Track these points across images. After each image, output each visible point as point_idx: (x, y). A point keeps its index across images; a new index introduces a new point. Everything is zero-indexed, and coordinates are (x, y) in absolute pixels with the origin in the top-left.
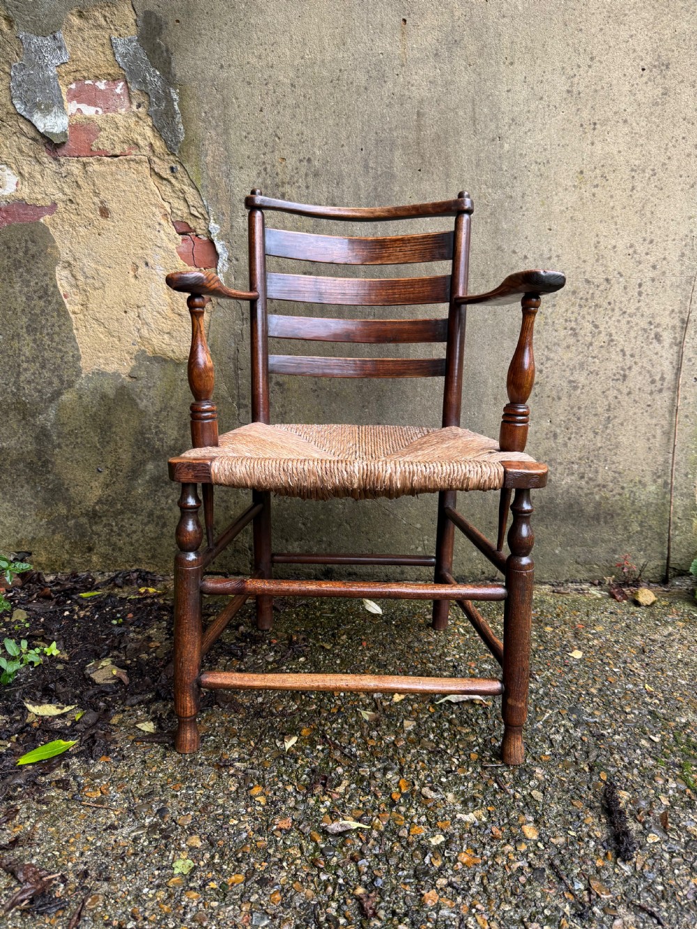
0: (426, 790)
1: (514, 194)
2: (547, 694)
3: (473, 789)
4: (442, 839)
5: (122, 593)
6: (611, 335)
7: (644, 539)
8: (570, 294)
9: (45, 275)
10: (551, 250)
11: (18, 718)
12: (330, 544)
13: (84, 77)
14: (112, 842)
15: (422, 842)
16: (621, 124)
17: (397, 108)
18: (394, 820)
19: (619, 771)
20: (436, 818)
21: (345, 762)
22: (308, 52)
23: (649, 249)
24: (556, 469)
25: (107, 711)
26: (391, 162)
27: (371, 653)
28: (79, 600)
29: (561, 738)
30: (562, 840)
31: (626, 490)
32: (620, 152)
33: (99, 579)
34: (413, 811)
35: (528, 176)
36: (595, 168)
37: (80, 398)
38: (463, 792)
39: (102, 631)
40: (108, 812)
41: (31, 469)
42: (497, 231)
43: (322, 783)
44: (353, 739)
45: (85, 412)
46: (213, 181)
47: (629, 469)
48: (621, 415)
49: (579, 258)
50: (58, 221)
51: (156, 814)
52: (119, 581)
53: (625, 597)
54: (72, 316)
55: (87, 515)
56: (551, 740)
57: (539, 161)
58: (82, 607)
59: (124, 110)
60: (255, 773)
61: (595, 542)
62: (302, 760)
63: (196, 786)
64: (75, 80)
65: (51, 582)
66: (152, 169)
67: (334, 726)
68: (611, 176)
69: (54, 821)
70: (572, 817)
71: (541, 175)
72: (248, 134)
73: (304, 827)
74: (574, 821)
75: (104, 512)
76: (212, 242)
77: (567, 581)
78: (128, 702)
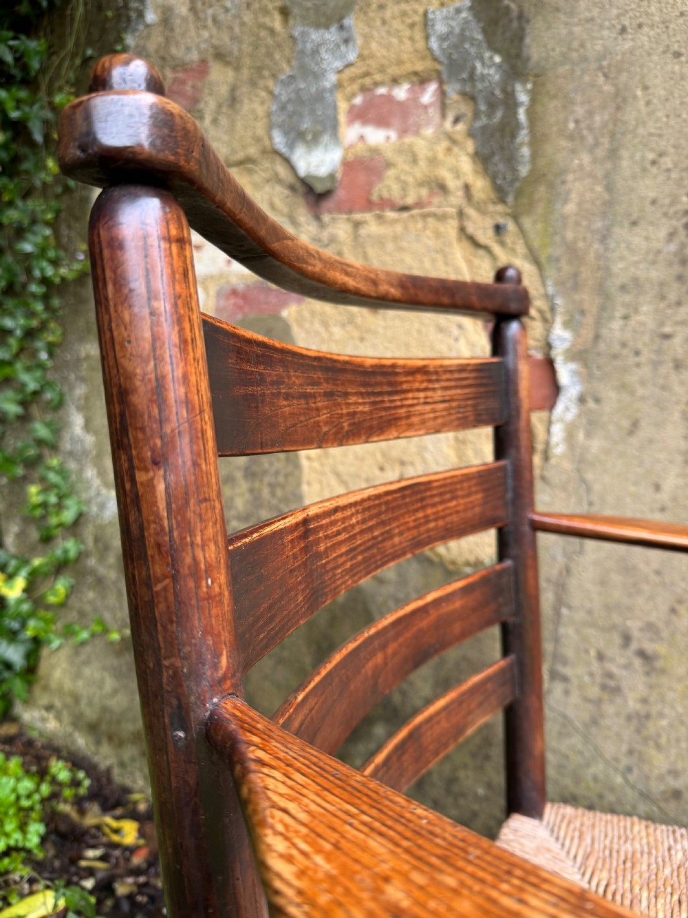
13: (376, 84)
46: (571, 249)
50: (308, 316)
59: (431, 130)
64: (362, 90)
66: (462, 230)
76: (550, 363)
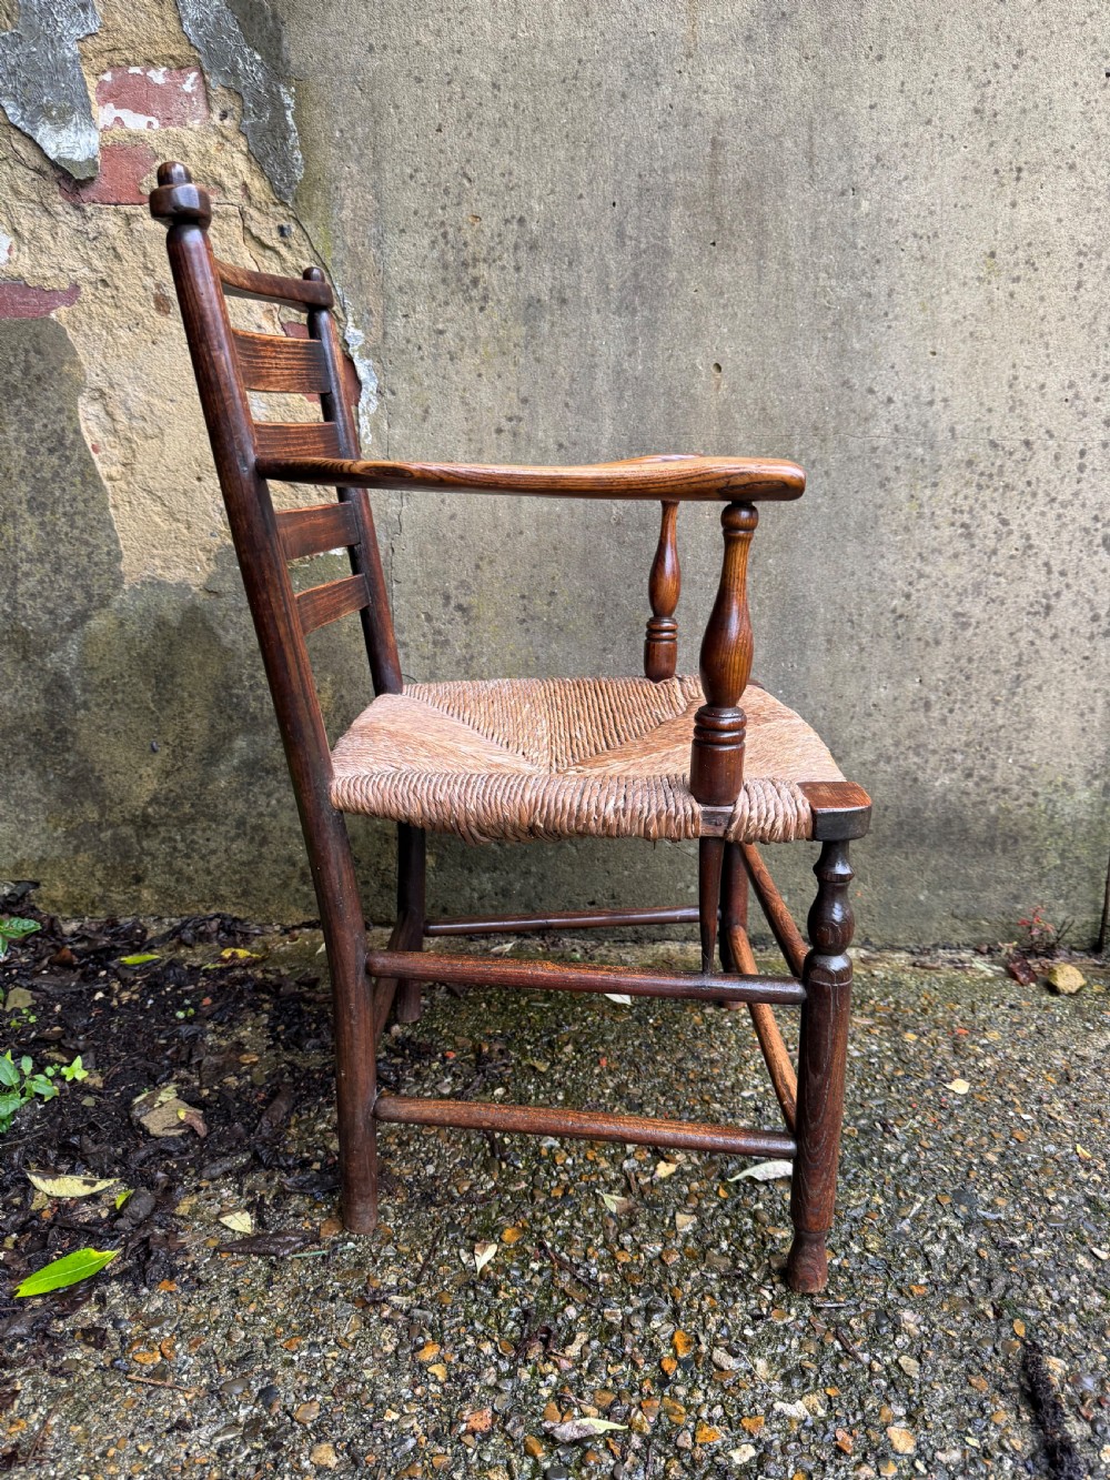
0: (720, 1355)
1: (874, 290)
2: (914, 1164)
3: (800, 1352)
4: (751, 1452)
5: (195, 957)
6: (1028, 538)
7: (1066, 879)
8: (963, 465)
9: (60, 411)
10: (933, 389)
11: (17, 1201)
12: (542, 878)
13: (128, 63)
14: (182, 1456)
15: (718, 1459)
16: (1064, 172)
17: (677, 131)
18: (668, 1412)
19: (1044, 1318)
20: (740, 1411)
21: (579, 1295)
22: (523, 26)
23: (1100, 390)
24: (927, 762)
25: (169, 1189)
26: (664, 228)
27: (616, 1080)
28: (120, 971)
29: (943, 1252)
30: (956, 1455)
31: (1041, 797)
32: (1060, 220)
33: (154, 930)
34: (700, 1394)
35: (900, 259)
36: (1017, 248)
37: (122, 625)
38: (783, 1358)
39: (160, 1032)
40: (174, 1396)
41: (37, 744)
42: (842, 353)
43: (541, 1339)
44: (590, 1251)
45: (128, 649)
46: (353, 254)
47: (1047, 764)
48: (1040, 672)
49: (981, 404)
50: (82, 316)
51: (257, 1400)
52: (188, 935)
53: (1034, 978)
54: (107, 484)
55: (133, 822)
56: (926, 1255)
57: (920, 232)
58: (126, 985)
59: (197, 121)
60: (426, 1317)
61: (985, 883)
62: (506, 1291)
63: (325, 1343)
64: (111, 65)
65: (74, 934)
66: (246, 229)
67: (558, 1222)
68: (1042, 263)
69: (81, 1412)
70: (971, 1410)
71: (923, 257)
72: (416, 171)
73: (514, 1427)
74: (975, 1418)
75: (161, 818)
76: (349, 361)
77: (935, 946)
78: (205, 1174)
